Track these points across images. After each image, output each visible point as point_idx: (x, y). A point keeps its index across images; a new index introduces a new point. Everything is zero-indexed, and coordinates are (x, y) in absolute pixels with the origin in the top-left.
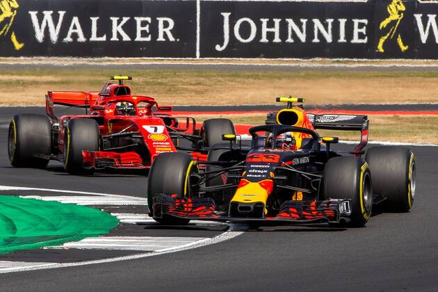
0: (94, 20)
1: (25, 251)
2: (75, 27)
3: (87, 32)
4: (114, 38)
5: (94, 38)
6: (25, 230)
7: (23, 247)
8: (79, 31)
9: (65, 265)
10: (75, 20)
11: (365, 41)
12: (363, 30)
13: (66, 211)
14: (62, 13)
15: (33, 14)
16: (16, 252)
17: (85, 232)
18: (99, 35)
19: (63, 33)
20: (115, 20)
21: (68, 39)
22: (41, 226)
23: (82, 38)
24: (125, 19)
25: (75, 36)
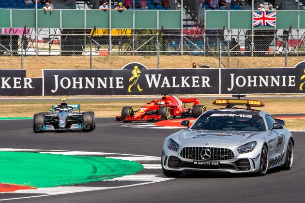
0: (174, 78)
1: (94, 182)
2: (165, 82)
3: (171, 83)
4: (183, 86)
5: (174, 86)
6: (100, 172)
7: (95, 180)
8: (168, 83)
9: (109, 188)
10: (166, 78)
11: (294, 85)
12: (294, 81)
13: (123, 163)
14: (160, 75)
15: (147, 76)
16: (90, 182)
17: (126, 173)
18: (176, 85)
19: (160, 84)
20: (183, 78)
21: (163, 86)
22: (108, 171)
23: (169, 86)
24: (188, 78)
25: (165, 85)
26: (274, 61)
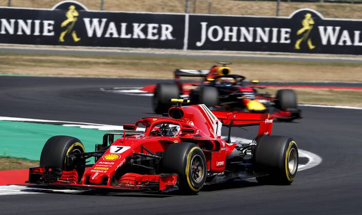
0: (124, 25)
2: (111, 29)
3: (119, 31)
5: (123, 36)
8: (114, 31)
10: (112, 24)
11: (289, 41)
12: (288, 36)
14: (104, 20)
15: (87, 20)
18: (127, 34)
20: (136, 25)
21: (107, 35)
23: (116, 35)
24: (143, 25)
26: (257, 8)
